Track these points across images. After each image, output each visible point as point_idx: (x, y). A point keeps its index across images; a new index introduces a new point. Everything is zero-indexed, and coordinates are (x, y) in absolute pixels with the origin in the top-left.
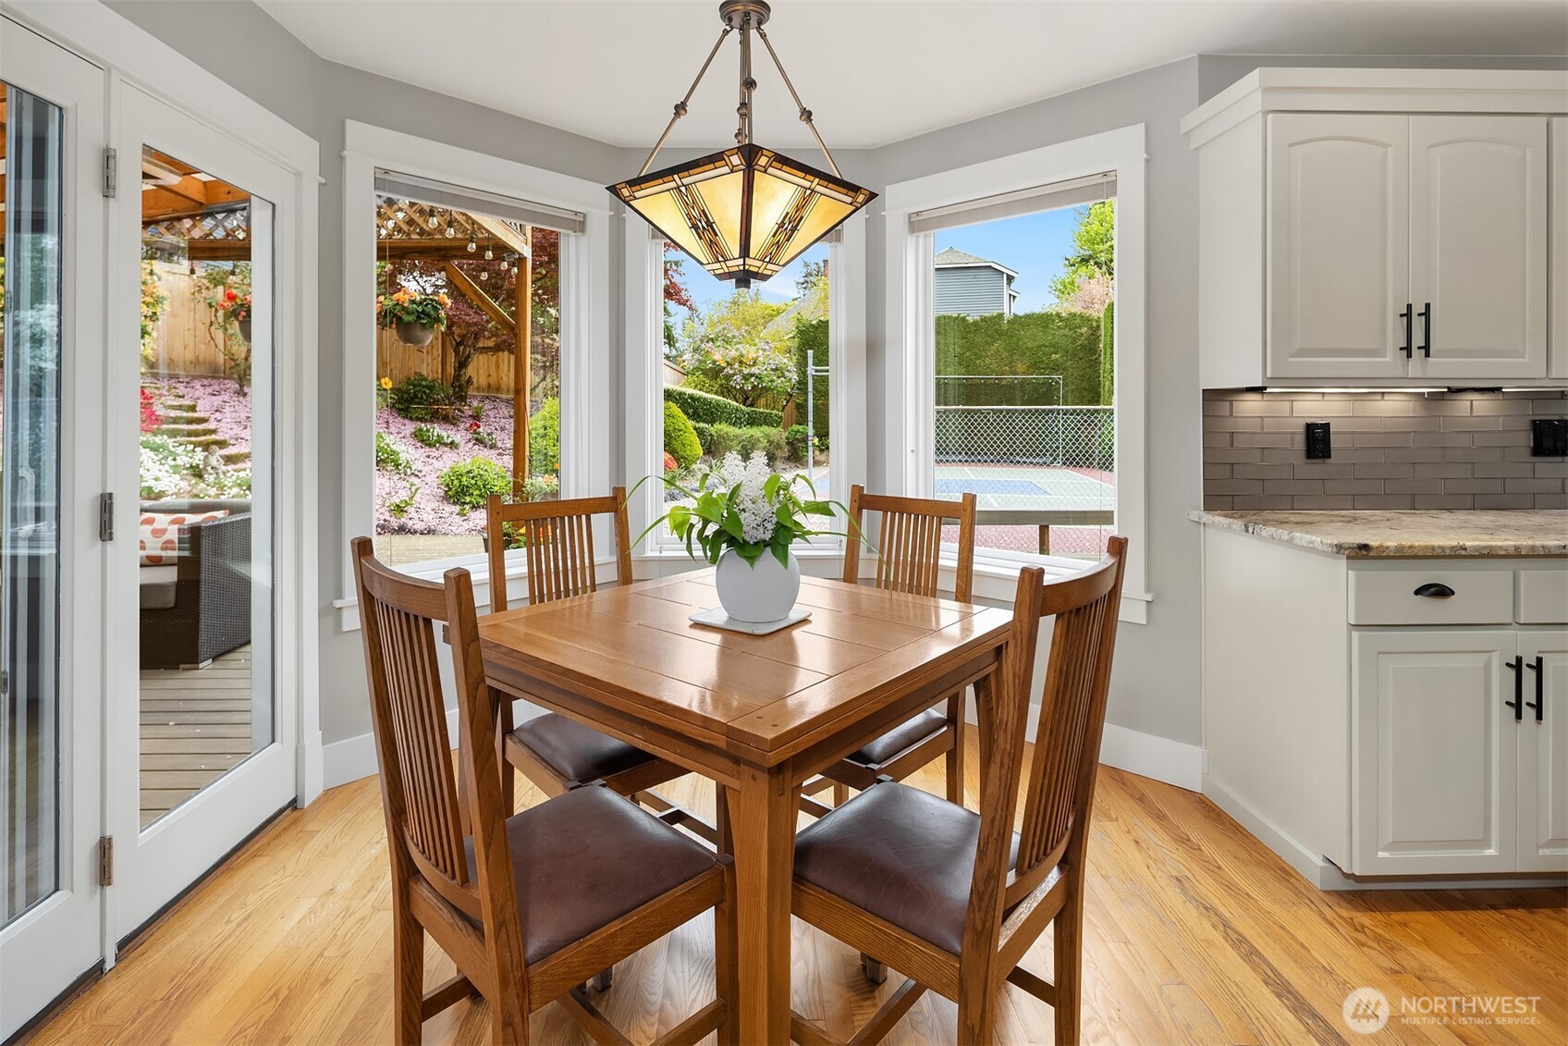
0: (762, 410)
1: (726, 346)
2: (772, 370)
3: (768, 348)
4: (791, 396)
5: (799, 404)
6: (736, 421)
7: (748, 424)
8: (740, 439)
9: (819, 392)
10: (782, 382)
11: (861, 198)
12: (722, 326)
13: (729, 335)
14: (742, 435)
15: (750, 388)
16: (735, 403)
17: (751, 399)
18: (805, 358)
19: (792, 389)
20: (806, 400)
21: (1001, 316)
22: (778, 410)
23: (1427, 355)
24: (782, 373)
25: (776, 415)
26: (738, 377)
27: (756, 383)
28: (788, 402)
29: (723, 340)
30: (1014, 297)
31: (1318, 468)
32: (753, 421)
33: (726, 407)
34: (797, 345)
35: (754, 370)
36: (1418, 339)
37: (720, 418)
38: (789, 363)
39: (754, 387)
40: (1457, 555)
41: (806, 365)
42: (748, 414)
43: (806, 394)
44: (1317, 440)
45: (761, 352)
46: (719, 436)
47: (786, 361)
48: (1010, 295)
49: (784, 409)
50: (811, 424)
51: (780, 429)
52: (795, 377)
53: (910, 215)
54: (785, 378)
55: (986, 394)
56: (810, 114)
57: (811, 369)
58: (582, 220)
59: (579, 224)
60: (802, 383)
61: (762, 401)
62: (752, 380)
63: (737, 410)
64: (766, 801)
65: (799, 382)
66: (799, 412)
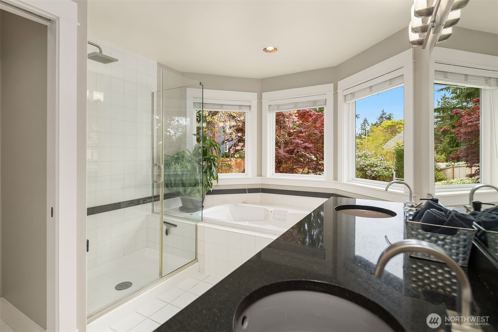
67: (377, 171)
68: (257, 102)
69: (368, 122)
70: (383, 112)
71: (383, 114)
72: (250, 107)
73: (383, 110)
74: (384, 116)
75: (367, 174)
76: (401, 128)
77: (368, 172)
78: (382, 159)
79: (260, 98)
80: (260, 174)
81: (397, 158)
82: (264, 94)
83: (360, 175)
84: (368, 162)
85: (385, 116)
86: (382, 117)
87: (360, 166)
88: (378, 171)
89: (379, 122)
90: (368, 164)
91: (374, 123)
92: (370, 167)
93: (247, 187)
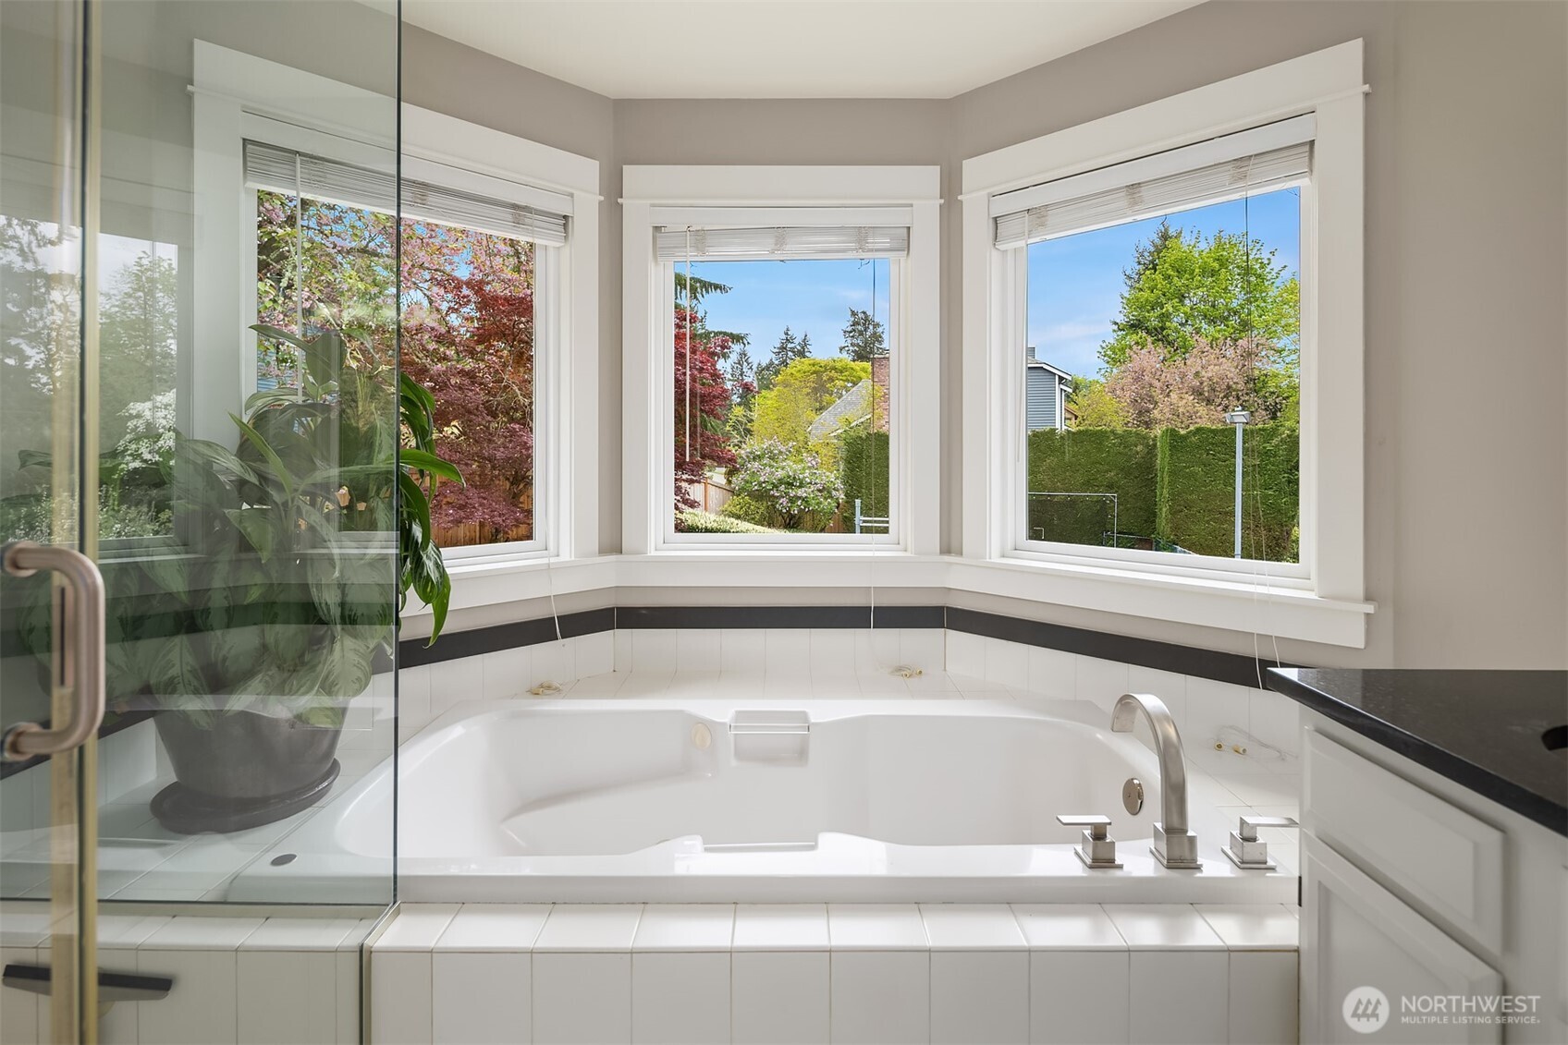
2: (819, 491)
35: (801, 492)
67: (803, 500)
68: (600, 203)
69: (750, 360)
70: (787, 334)
71: (787, 339)
72: (565, 226)
73: (788, 330)
74: (790, 345)
75: (778, 510)
76: (833, 381)
77: (781, 502)
78: (814, 463)
79: (613, 189)
80: (613, 546)
81: (848, 461)
82: (634, 175)
83: (760, 511)
84: (780, 474)
85: (793, 345)
86: (785, 349)
87: (760, 484)
88: (806, 497)
89: (777, 362)
90: (779, 480)
91: (764, 365)
92: (786, 488)
93: (555, 610)
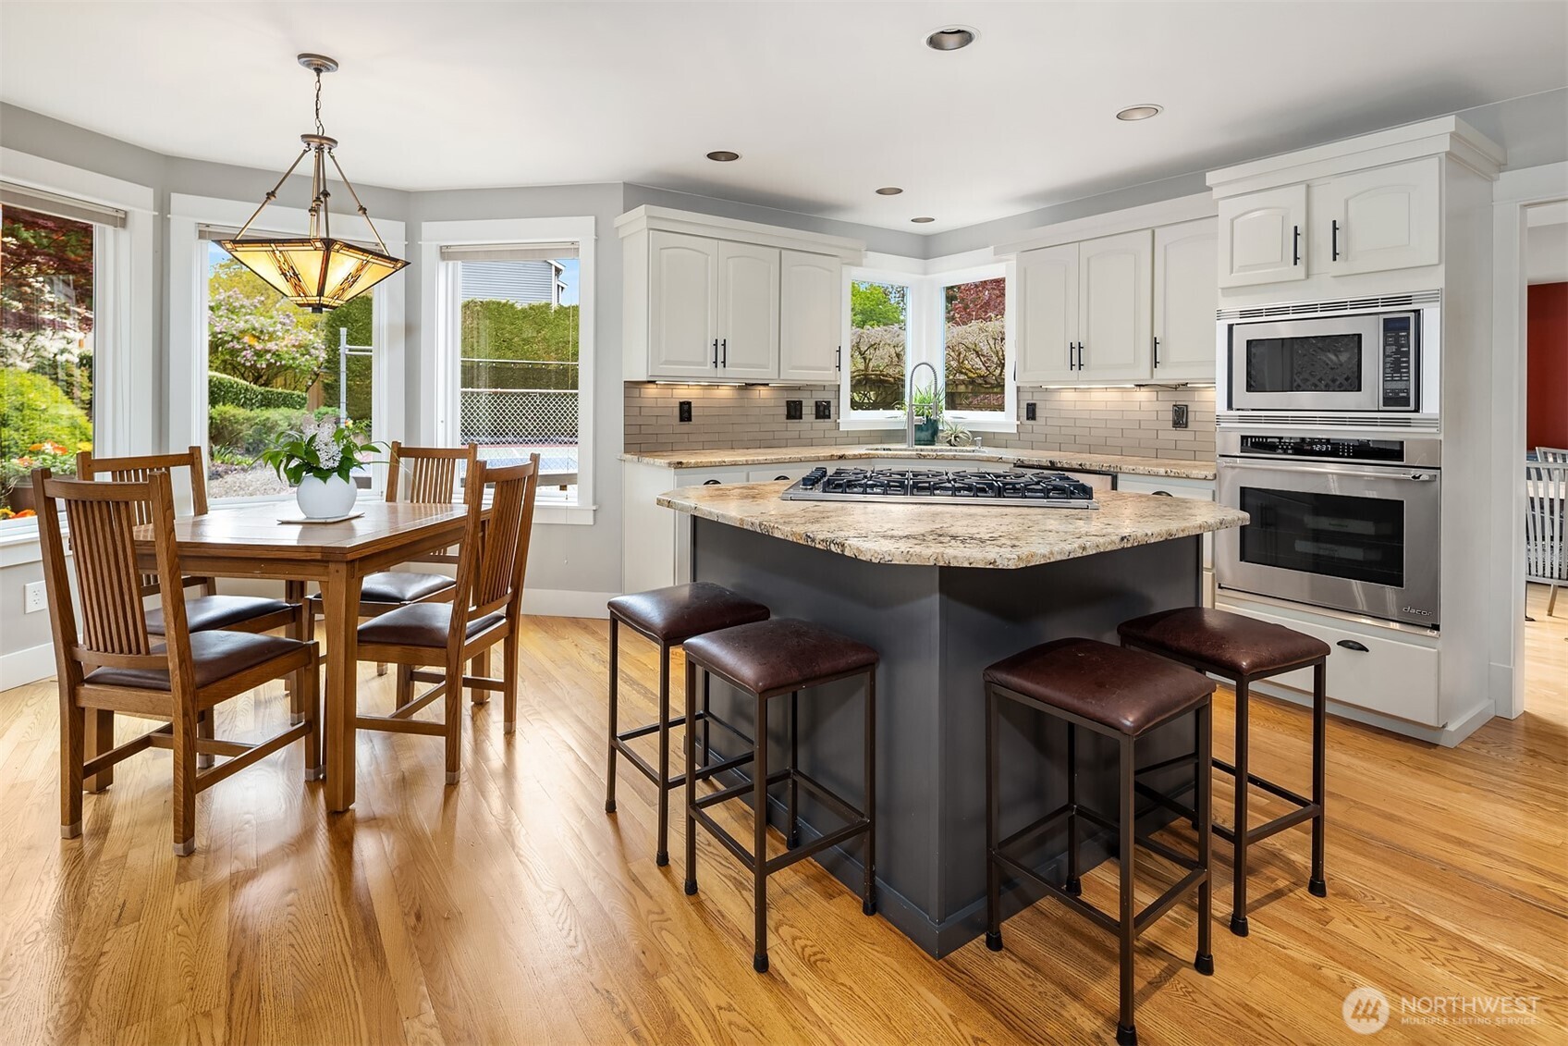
0: (280, 390)
1: (230, 316)
3: (288, 321)
4: (317, 375)
5: (327, 384)
6: (245, 402)
7: (261, 406)
8: (253, 422)
9: (353, 372)
10: (306, 360)
11: (399, 265)
12: (228, 294)
13: (237, 304)
14: (254, 418)
15: (264, 366)
16: (245, 382)
17: (264, 378)
18: (336, 335)
19: (319, 368)
20: (338, 380)
21: (548, 306)
22: (301, 390)
23: (725, 366)
24: (307, 350)
25: (298, 396)
26: (249, 353)
27: (273, 361)
28: (313, 382)
29: (227, 309)
30: (563, 288)
31: (686, 427)
32: (267, 402)
33: (232, 386)
34: (325, 320)
36: (720, 358)
37: (224, 398)
38: (317, 340)
39: (269, 365)
40: (721, 465)
41: (338, 343)
42: (262, 394)
43: (337, 373)
44: (685, 411)
45: (279, 326)
46: (223, 419)
47: (311, 337)
48: (558, 286)
49: (307, 389)
50: (343, 406)
51: (304, 411)
52: (323, 356)
53: (441, 247)
54: (311, 356)
55: (534, 379)
56: (365, 209)
57: (344, 348)
58: (123, 216)
59: (120, 220)
60: (332, 363)
61: (280, 380)
62: (268, 356)
63: (247, 390)
64: (344, 580)
65: (328, 361)
66: (328, 393)
